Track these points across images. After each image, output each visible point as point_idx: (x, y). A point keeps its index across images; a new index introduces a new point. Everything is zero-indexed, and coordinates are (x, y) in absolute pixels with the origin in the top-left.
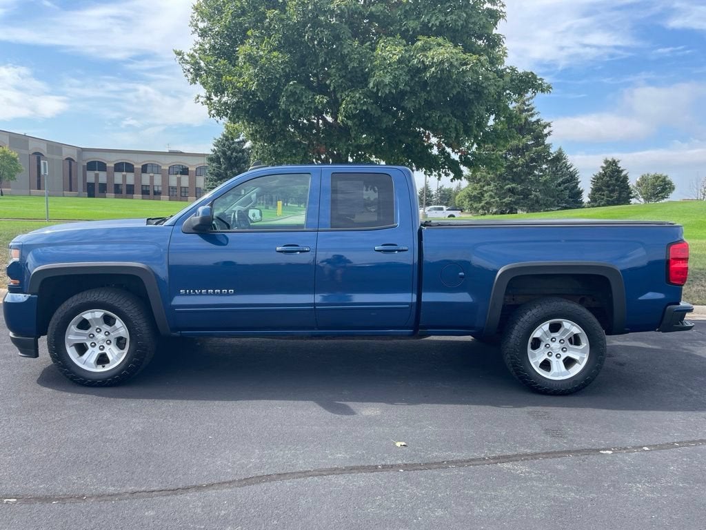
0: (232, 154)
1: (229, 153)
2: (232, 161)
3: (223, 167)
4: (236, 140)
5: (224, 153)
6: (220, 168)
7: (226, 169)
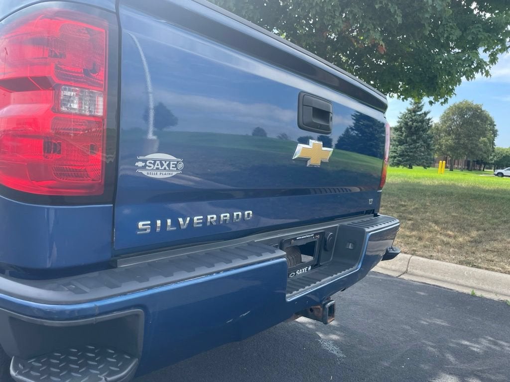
0: (413, 124)
1: (410, 123)
2: (412, 130)
3: (404, 134)
4: (419, 113)
5: (406, 124)
6: (401, 135)
7: (406, 136)
